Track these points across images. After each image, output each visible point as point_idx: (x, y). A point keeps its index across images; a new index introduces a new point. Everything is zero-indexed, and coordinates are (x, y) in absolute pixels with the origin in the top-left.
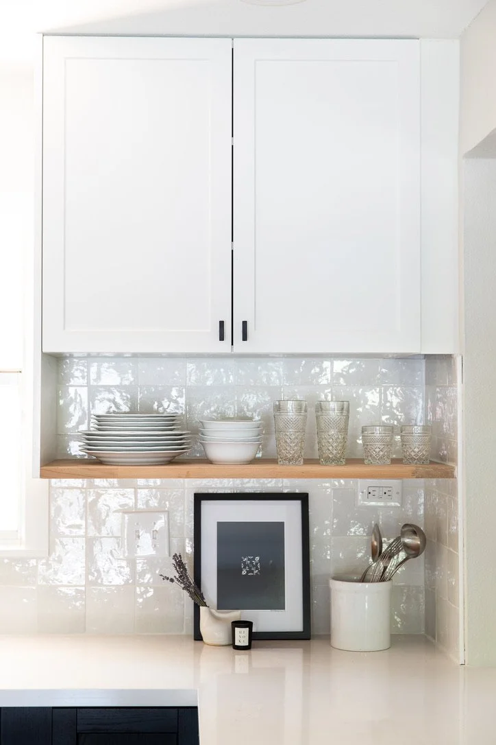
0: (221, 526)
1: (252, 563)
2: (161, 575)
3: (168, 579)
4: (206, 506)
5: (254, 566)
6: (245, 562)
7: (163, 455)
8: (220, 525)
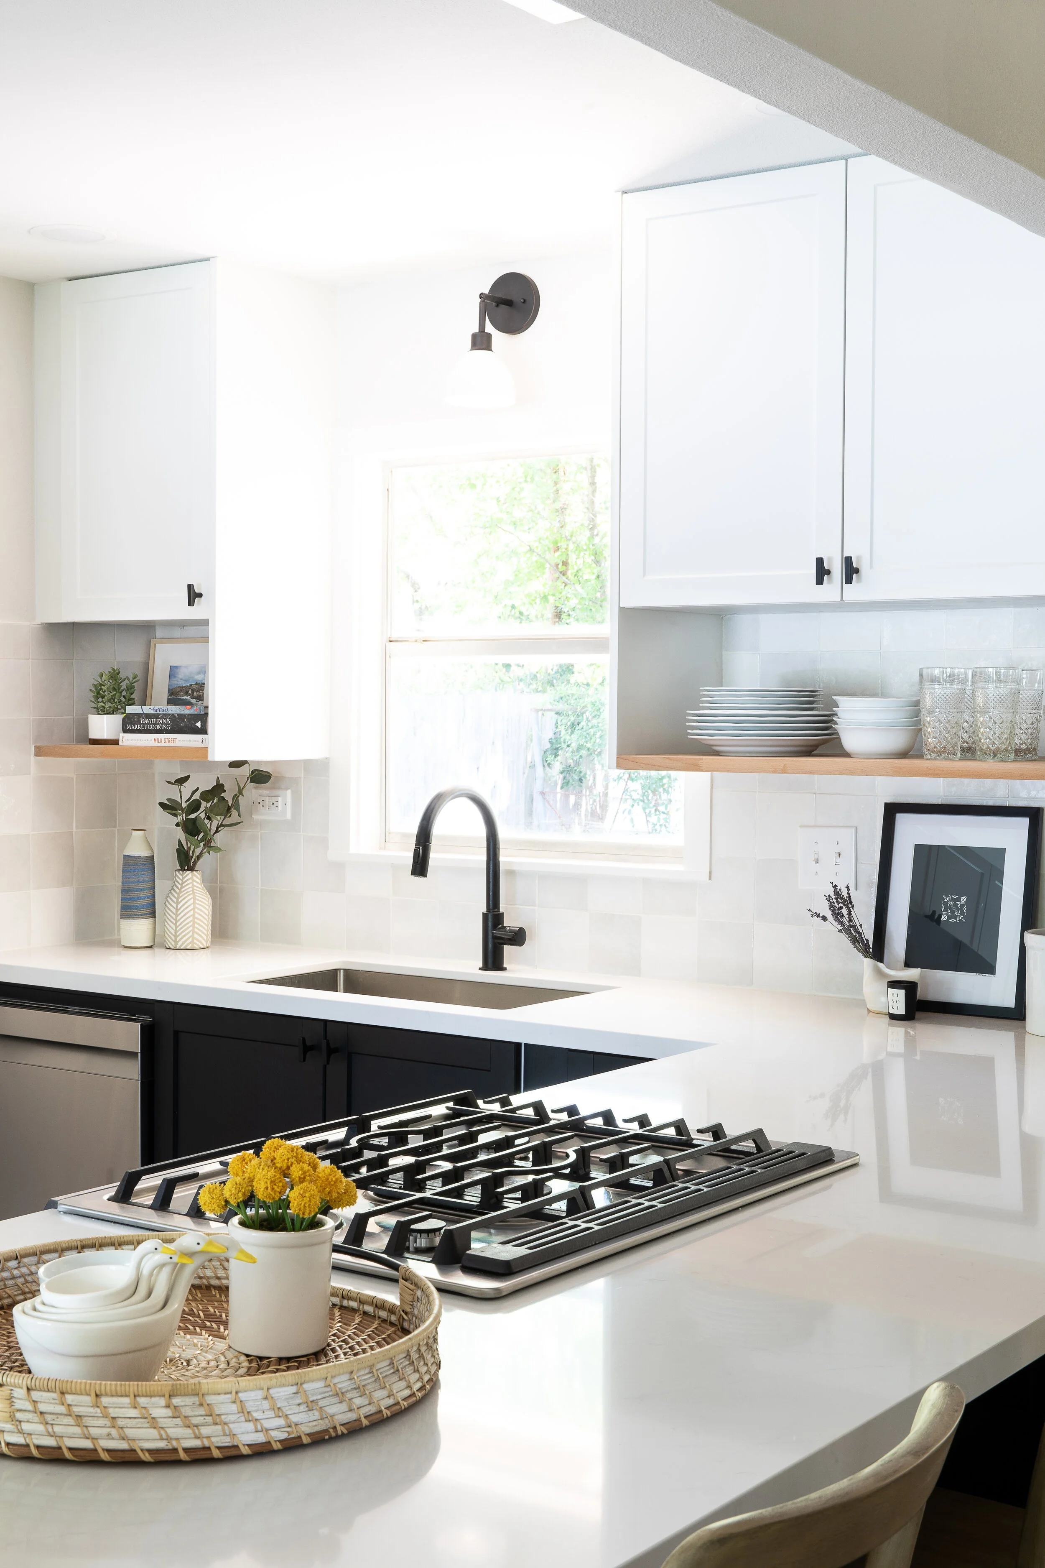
0: (920, 850)
1: (955, 905)
2: (810, 910)
3: (818, 915)
4: (902, 820)
5: (958, 909)
6: (947, 903)
7: (789, 743)
8: (919, 848)
